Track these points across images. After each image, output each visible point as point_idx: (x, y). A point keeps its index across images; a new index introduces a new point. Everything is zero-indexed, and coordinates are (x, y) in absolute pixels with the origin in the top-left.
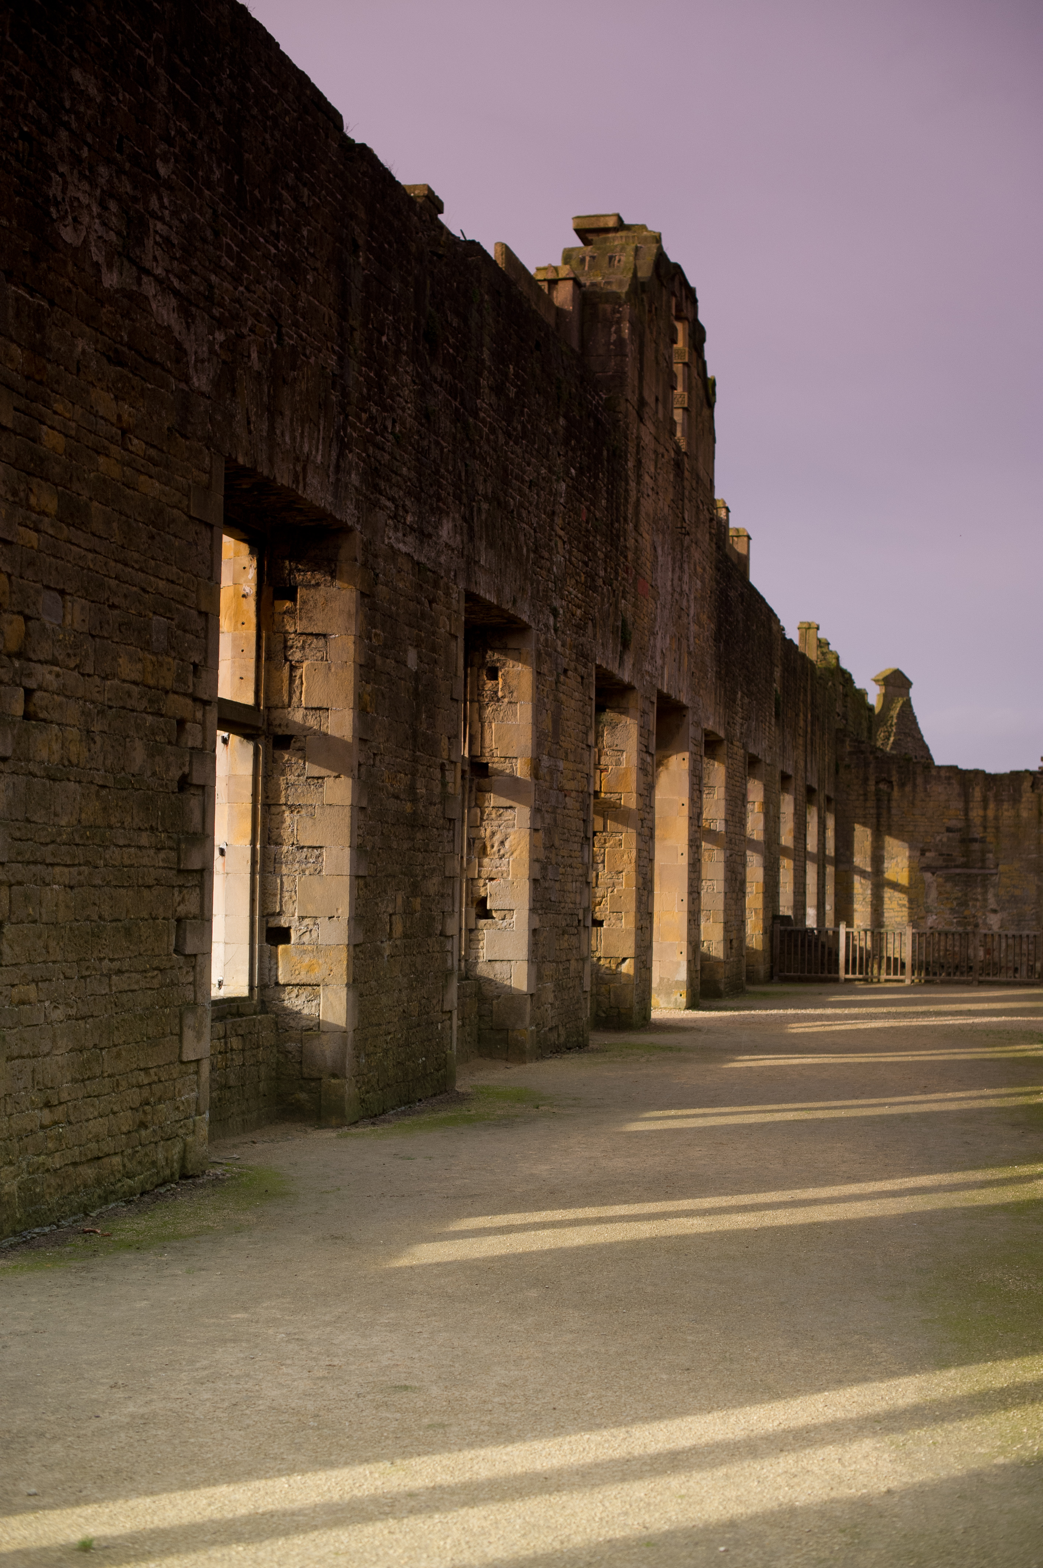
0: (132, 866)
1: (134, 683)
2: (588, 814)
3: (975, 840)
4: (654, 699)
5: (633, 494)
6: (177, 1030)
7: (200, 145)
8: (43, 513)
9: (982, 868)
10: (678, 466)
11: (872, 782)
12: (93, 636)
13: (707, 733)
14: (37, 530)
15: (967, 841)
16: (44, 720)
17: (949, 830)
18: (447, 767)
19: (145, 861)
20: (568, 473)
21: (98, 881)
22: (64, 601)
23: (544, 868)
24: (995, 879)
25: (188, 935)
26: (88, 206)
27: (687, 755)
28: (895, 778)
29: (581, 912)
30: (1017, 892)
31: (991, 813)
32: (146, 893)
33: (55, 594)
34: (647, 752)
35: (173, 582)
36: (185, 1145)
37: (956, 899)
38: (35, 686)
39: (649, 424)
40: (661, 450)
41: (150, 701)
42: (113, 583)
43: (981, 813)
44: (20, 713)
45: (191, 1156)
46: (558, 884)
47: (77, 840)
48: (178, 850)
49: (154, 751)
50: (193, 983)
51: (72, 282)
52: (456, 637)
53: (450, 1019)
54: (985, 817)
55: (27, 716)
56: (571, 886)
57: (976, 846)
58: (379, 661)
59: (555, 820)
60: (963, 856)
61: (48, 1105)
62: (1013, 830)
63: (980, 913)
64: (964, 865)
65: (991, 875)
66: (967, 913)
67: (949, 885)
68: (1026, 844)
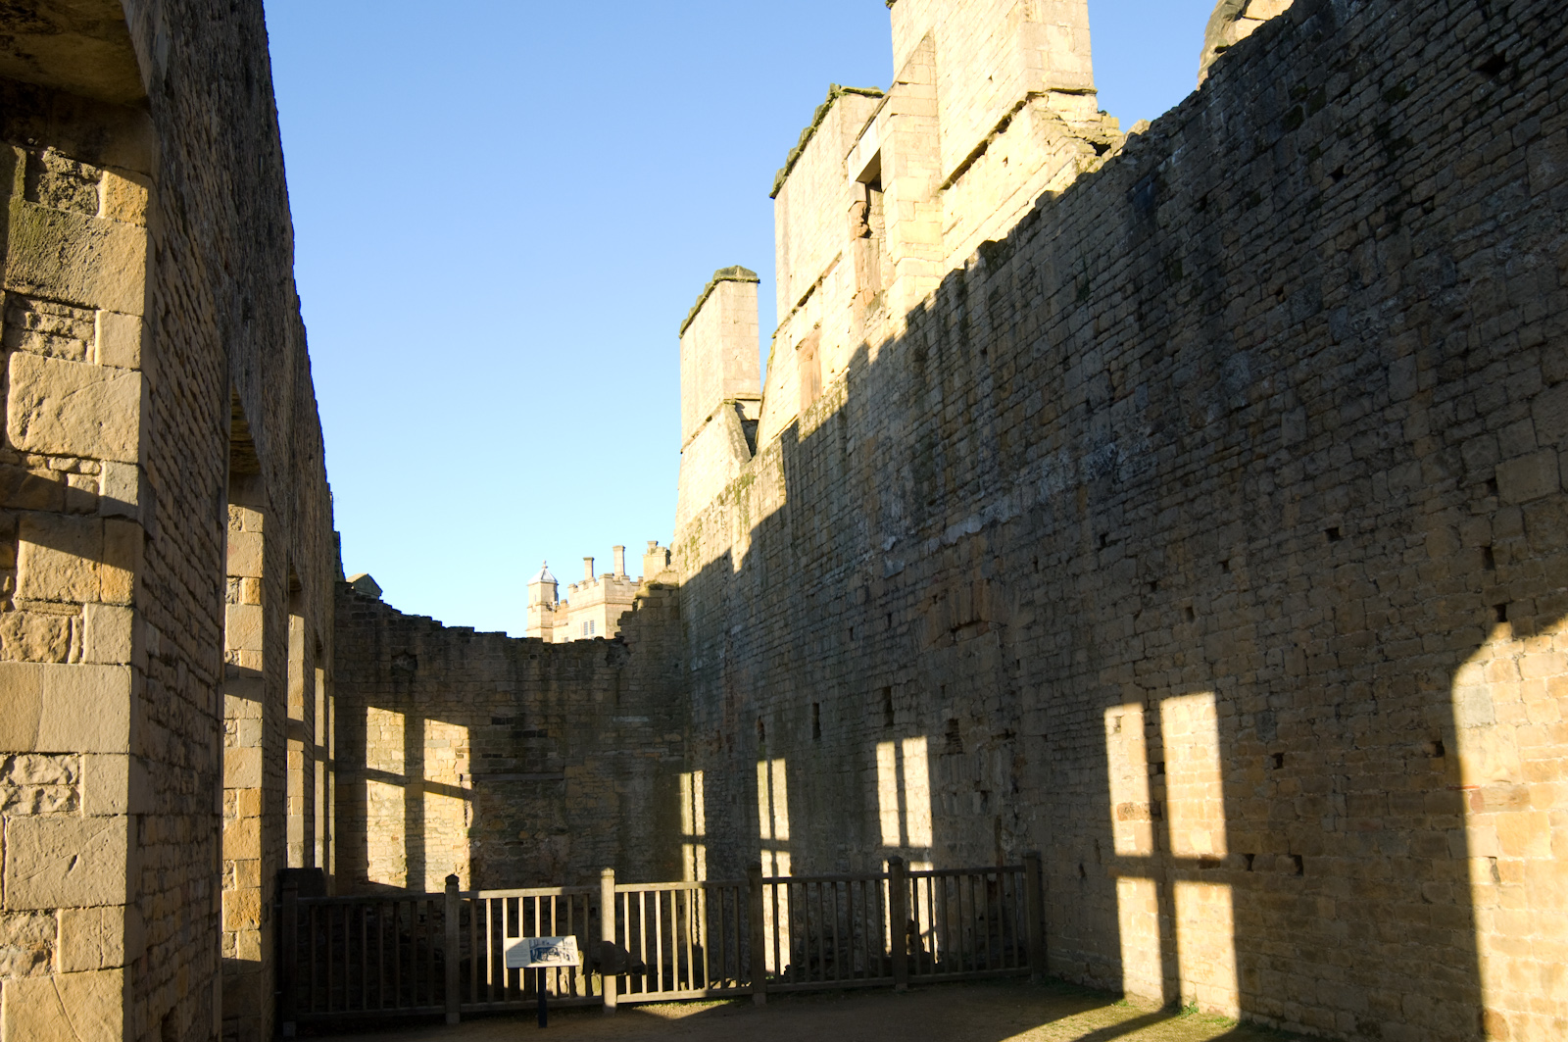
3: (532, 734)
9: (543, 772)
11: (386, 658)
15: (520, 734)
17: (496, 721)
24: (562, 786)
28: (419, 649)
30: (591, 803)
31: (552, 697)
37: (508, 816)
43: (539, 696)
54: (544, 703)
57: (533, 743)
60: (516, 756)
62: (584, 719)
63: (541, 836)
64: (515, 770)
65: (556, 781)
66: (523, 835)
67: (497, 799)
68: (602, 737)
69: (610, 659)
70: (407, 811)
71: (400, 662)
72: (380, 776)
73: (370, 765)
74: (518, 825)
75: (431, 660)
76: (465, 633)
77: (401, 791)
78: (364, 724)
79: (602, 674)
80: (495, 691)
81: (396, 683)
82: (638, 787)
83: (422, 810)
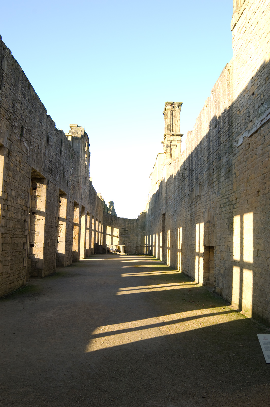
0: (18, 234)
1: (20, 204)
2: (73, 226)
3: (126, 230)
4: (81, 206)
5: (80, 172)
6: (23, 261)
7: (31, 116)
8: (10, 177)
9: (128, 235)
10: (85, 167)
11: (109, 220)
12: (15, 197)
13: (87, 212)
14: (9, 180)
15: (125, 230)
16: (9, 210)
17: (122, 228)
18: (56, 218)
19: (20, 233)
20: (72, 169)
21: (14, 237)
22: (12, 191)
23: (67, 235)
24: (130, 237)
25: (25, 245)
26: (17, 127)
27: (85, 216)
28: (113, 219)
29: (71, 242)
30: (133, 239)
31: (129, 226)
32: (20, 239)
33: (11, 190)
34: (80, 215)
35: (25, 188)
36: (23, 280)
37: (123, 240)
38: (8, 205)
39: (82, 160)
40: (84, 165)
41: (21, 207)
42: (18, 188)
44: (6, 209)
45: (24, 282)
46: (69, 238)
47: (13, 230)
48: (24, 232)
49: (22, 215)
50: (25, 254)
51: (15, 139)
52: (58, 196)
53: (55, 260)
54: (128, 227)
55: (7, 210)
56: (70, 238)
57: (127, 231)
58: (48, 200)
59: (69, 227)
60: (124, 233)
61: (8, 274)
62: (133, 229)
63: (127, 243)
64: (124, 235)
65: (129, 236)
66: (125, 242)
67: (122, 238)
68: (135, 231)
69: (136, 221)
70: (111, 239)
71: (111, 221)
72: (108, 234)
73: (107, 233)
74: (124, 241)
75: (115, 221)
76: (119, 218)
77: (111, 236)
78: (106, 228)
79: (135, 223)
80: (122, 225)
81: (110, 223)
82: (139, 237)
83: (113, 239)
